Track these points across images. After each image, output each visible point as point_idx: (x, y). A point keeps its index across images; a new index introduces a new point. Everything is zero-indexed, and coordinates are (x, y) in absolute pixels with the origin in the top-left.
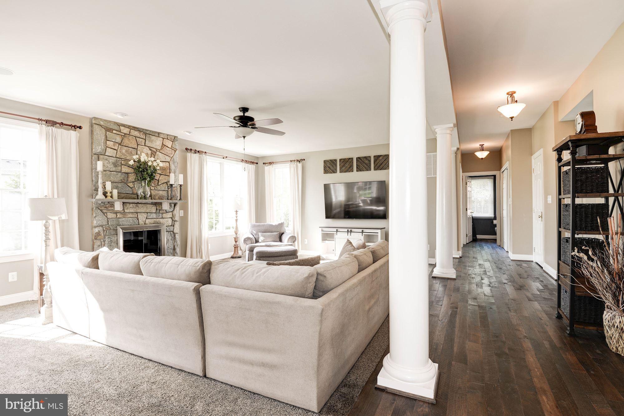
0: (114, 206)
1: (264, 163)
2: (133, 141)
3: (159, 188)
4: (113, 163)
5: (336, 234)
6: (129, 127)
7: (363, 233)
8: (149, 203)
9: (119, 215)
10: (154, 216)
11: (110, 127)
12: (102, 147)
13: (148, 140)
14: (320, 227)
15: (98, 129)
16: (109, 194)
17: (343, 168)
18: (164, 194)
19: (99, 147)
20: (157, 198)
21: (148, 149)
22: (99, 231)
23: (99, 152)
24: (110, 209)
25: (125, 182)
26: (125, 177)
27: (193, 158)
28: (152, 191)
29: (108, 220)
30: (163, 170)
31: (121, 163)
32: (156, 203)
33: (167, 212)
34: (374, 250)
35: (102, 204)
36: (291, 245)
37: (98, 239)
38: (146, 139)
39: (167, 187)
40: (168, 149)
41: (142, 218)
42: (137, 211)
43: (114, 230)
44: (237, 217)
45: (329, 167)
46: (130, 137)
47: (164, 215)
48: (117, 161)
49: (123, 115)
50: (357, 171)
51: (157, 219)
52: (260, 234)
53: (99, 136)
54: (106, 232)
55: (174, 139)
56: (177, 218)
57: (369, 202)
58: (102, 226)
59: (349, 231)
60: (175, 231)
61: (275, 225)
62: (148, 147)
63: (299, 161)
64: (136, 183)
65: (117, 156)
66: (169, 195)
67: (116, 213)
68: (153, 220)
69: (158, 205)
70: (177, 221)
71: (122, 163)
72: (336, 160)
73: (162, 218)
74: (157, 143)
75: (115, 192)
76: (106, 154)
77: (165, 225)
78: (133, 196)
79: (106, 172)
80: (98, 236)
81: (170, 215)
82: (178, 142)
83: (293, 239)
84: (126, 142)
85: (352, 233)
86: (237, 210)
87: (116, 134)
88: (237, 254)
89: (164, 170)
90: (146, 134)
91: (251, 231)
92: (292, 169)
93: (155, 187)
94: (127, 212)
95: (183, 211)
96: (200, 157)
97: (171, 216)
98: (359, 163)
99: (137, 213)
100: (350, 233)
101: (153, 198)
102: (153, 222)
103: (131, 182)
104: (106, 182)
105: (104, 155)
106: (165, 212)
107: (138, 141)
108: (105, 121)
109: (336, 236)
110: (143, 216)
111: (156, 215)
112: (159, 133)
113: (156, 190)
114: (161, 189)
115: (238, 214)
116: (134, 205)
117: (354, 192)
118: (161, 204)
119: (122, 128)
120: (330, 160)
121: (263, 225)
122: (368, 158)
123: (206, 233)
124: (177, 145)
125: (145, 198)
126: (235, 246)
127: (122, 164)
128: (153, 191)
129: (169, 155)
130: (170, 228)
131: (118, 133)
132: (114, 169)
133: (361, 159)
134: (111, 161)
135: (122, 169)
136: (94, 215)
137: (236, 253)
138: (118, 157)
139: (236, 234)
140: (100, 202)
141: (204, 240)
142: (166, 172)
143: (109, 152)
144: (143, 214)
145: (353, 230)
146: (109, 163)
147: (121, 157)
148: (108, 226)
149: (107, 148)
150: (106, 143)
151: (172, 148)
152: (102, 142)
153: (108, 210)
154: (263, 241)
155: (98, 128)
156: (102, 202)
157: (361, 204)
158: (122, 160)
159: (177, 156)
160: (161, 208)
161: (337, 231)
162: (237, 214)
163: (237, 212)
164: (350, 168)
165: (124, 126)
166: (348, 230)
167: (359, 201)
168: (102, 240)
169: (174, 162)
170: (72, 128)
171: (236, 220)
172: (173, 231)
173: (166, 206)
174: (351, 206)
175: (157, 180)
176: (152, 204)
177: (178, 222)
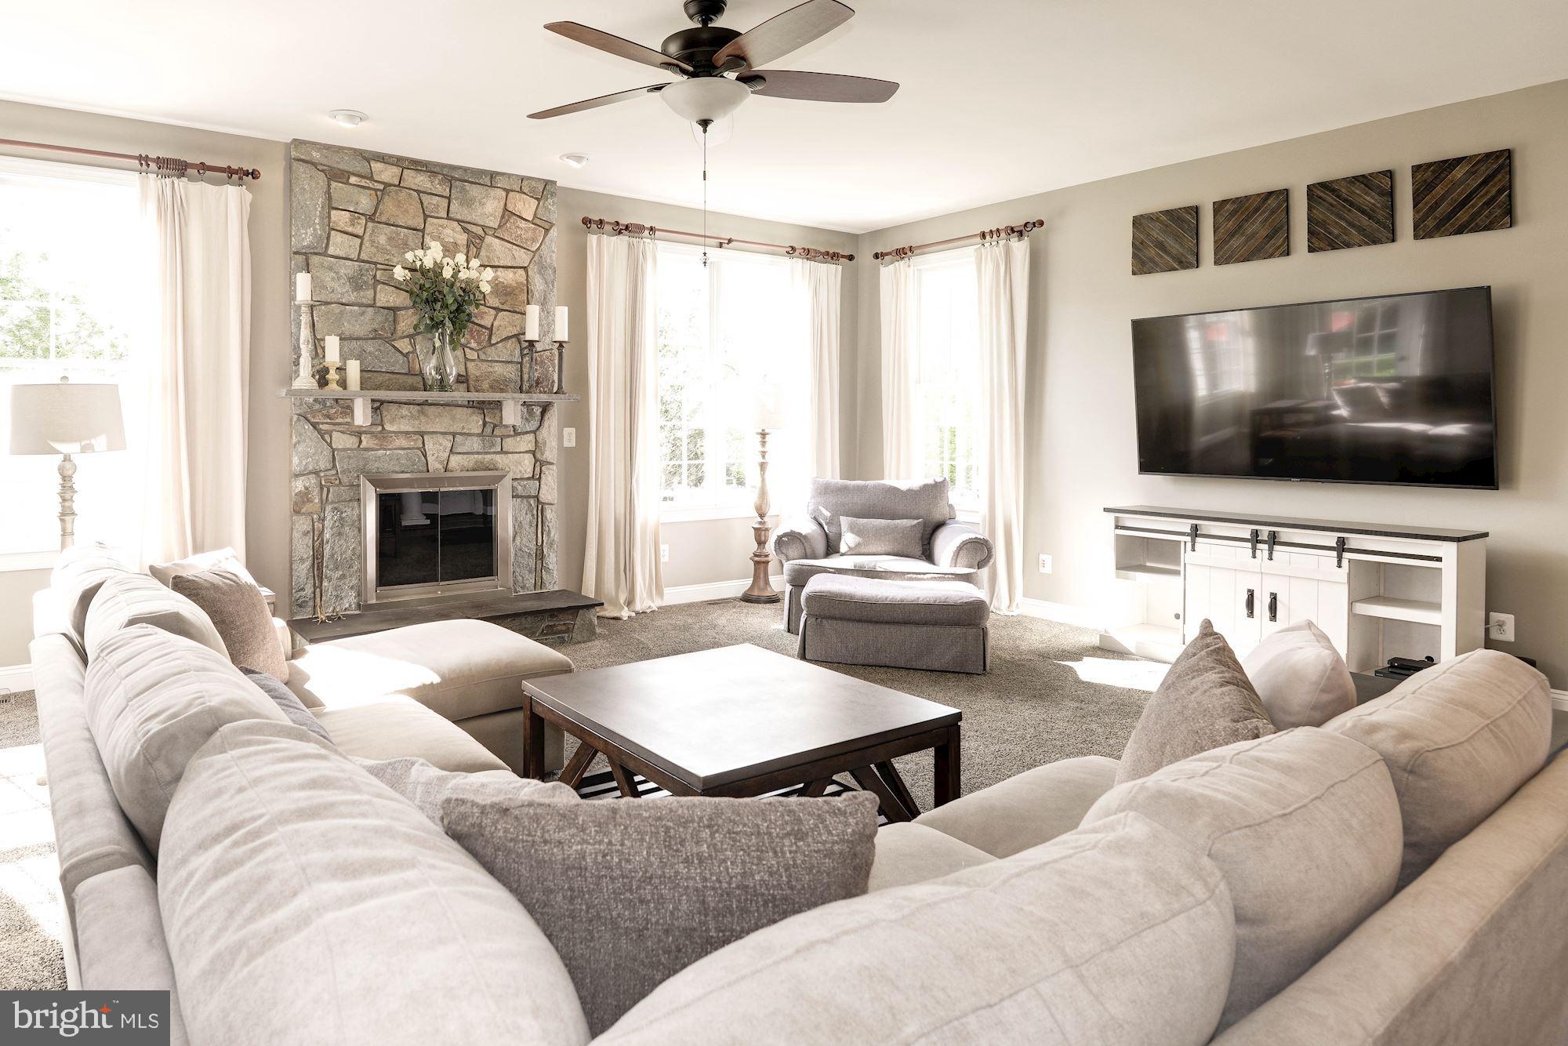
0: (353, 411)
1: (876, 256)
2: (410, 205)
3: (492, 353)
4: (349, 279)
5: (1189, 545)
6: (399, 162)
7: (1346, 555)
8: (460, 403)
9: (366, 441)
10: (475, 444)
11: (341, 167)
12: (315, 230)
13: (456, 199)
14: (1106, 510)
15: (304, 176)
16: (333, 375)
17: (1235, 242)
18: (510, 372)
19: (308, 230)
20: (486, 385)
21: (459, 228)
22: (306, 488)
23: (308, 247)
24: (340, 420)
25: (385, 336)
26: (387, 320)
27: (606, 250)
28: (470, 365)
29: (333, 455)
30: (506, 295)
31: (375, 277)
32: (483, 402)
33: (520, 434)
34: (1417, 754)
35: (317, 407)
36: (966, 578)
37: (304, 514)
38: (453, 197)
39: (517, 352)
40: (523, 224)
41: (436, 450)
42: (423, 429)
43: (352, 485)
44: (763, 454)
45: (1161, 246)
46: (403, 194)
47: (509, 443)
48: (361, 270)
49: (354, 116)
50: (1311, 250)
51: (486, 456)
52: (845, 521)
53: (307, 196)
54: (328, 491)
55: (544, 190)
56: (550, 453)
57: (1384, 399)
58: (316, 473)
59: (1264, 536)
60: (543, 497)
61: (909, 490)
62: (458, 221)
63: (1019, 232)
64: (419, 338)
65: (364, 256)
66: (526, 377)
67: (359, 433)
68: (472, 457)
69: (488, 408)
70: (552, 464)
71: (378, 278)
72: (1195, 211)
73: (502, 452)
74: (488, 209)
75: (354, 368)
76: (331, 251)
77: (511, 475)
78: (410, 380)
79: (329, 306)
80: (304, 503)
81: (526, 443)
82: (556, 200)
83: (979, 551)
84: (389, 208)
85: (1276, 547)
86: (767, 431)
87: (358, 186)
88: (765, 589)
89: (510, 294)
90: (450, 181)
91: (811, 508)
92: (988, 268)
93: (480, 353)
94: (391, 432)
95: (574, 429)
96: (630, 246)
97: (531, 447)
98: (1321, 213)
99: (422, 434)
100: (1266, 547)
101: (472, 389)
102: (471, 465)
103: (404, 337)
104: (326, 337)
105: (324, 256)
106: (512, 433)
107: (425, 204)
108: (324, 148)
109: (1187, 556)
110: (441, 445)
111: (483, 441)
112: (493, 175)
113: (483, 361)
114: (499, 357)
115: (767, 445)
116: (415, 409)
117: (1308, 358)
118: (498, 405)
119: (377, 166)
120: (1167, 213)
121: (861, 489)
122: (1381, 183)
123: (649, 511)
124: (554, 210)
125: (442, 386)
126: (756, 559)
127: (377, 282)
128: (473, 364)
129: (524, 246)
130: (525, 486)
131: (363, 183)
132: (352, 297)
133: (1333, 191)
134: (342, 271)
135: (378, 296)
136: (294, 440)
137: (762, 583)
138: (366, 258)
139: (762, 516)
140: (311, 400)
141: (644, 533)
142: (513, 299)
143: (340, 245)
144: (440, 438)
145: (1286, 534)
146: (339, 279)
147: (374, 260)
148: (334, 472)
149: (333, 232)
150: (329, 217)
151: (536, 220)
152: (315, 215)
153: (335, 424)
154: (854, 552)
155: (305, 172)
156: (316, 400)
157: (1343, 412)
158: (377, 269)
159: (555, 247)
160: (499, 419)
161: (1195, 533)
162: (763, 443)
163: (763, 435)
164: (1269, 237)
165: (383, 158)
166: (1256, 533)
167: (1329, 398)
168: (315, 516)
169: (542, 268)
170: (230, 178)
171: (763, 466)
172: (537, 497)
173: (512, 414)
174: (1289, 419)
175: (486, 328)
176: (471, 405)
177: (555, 467)
